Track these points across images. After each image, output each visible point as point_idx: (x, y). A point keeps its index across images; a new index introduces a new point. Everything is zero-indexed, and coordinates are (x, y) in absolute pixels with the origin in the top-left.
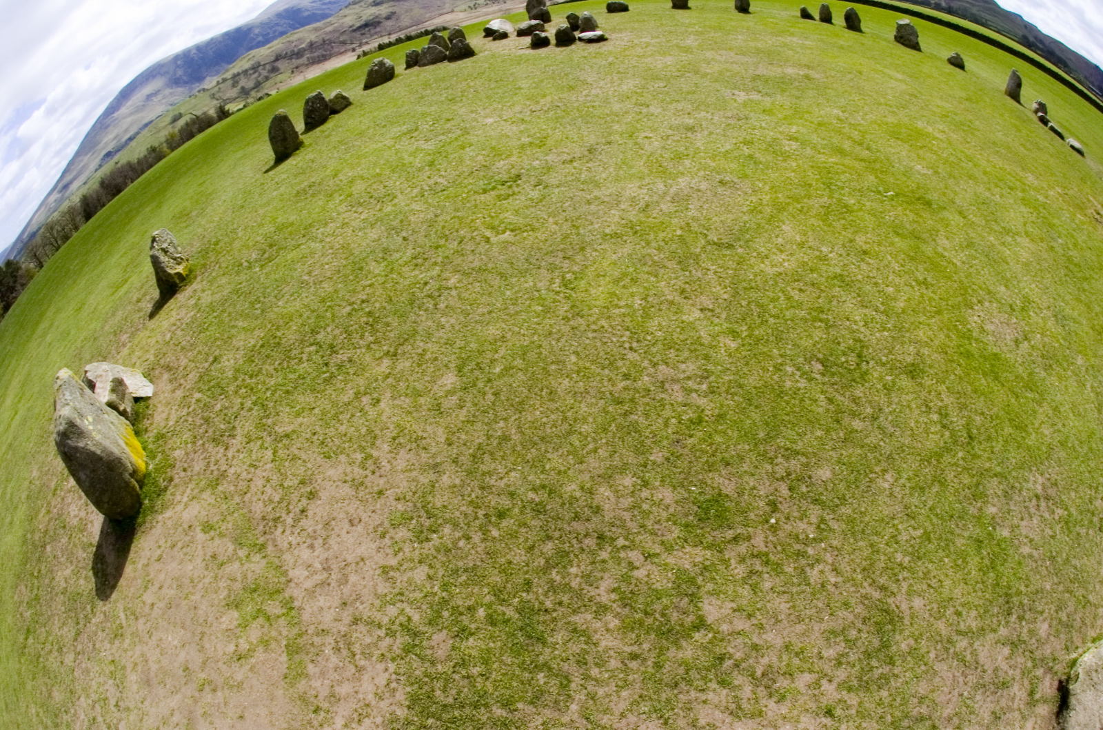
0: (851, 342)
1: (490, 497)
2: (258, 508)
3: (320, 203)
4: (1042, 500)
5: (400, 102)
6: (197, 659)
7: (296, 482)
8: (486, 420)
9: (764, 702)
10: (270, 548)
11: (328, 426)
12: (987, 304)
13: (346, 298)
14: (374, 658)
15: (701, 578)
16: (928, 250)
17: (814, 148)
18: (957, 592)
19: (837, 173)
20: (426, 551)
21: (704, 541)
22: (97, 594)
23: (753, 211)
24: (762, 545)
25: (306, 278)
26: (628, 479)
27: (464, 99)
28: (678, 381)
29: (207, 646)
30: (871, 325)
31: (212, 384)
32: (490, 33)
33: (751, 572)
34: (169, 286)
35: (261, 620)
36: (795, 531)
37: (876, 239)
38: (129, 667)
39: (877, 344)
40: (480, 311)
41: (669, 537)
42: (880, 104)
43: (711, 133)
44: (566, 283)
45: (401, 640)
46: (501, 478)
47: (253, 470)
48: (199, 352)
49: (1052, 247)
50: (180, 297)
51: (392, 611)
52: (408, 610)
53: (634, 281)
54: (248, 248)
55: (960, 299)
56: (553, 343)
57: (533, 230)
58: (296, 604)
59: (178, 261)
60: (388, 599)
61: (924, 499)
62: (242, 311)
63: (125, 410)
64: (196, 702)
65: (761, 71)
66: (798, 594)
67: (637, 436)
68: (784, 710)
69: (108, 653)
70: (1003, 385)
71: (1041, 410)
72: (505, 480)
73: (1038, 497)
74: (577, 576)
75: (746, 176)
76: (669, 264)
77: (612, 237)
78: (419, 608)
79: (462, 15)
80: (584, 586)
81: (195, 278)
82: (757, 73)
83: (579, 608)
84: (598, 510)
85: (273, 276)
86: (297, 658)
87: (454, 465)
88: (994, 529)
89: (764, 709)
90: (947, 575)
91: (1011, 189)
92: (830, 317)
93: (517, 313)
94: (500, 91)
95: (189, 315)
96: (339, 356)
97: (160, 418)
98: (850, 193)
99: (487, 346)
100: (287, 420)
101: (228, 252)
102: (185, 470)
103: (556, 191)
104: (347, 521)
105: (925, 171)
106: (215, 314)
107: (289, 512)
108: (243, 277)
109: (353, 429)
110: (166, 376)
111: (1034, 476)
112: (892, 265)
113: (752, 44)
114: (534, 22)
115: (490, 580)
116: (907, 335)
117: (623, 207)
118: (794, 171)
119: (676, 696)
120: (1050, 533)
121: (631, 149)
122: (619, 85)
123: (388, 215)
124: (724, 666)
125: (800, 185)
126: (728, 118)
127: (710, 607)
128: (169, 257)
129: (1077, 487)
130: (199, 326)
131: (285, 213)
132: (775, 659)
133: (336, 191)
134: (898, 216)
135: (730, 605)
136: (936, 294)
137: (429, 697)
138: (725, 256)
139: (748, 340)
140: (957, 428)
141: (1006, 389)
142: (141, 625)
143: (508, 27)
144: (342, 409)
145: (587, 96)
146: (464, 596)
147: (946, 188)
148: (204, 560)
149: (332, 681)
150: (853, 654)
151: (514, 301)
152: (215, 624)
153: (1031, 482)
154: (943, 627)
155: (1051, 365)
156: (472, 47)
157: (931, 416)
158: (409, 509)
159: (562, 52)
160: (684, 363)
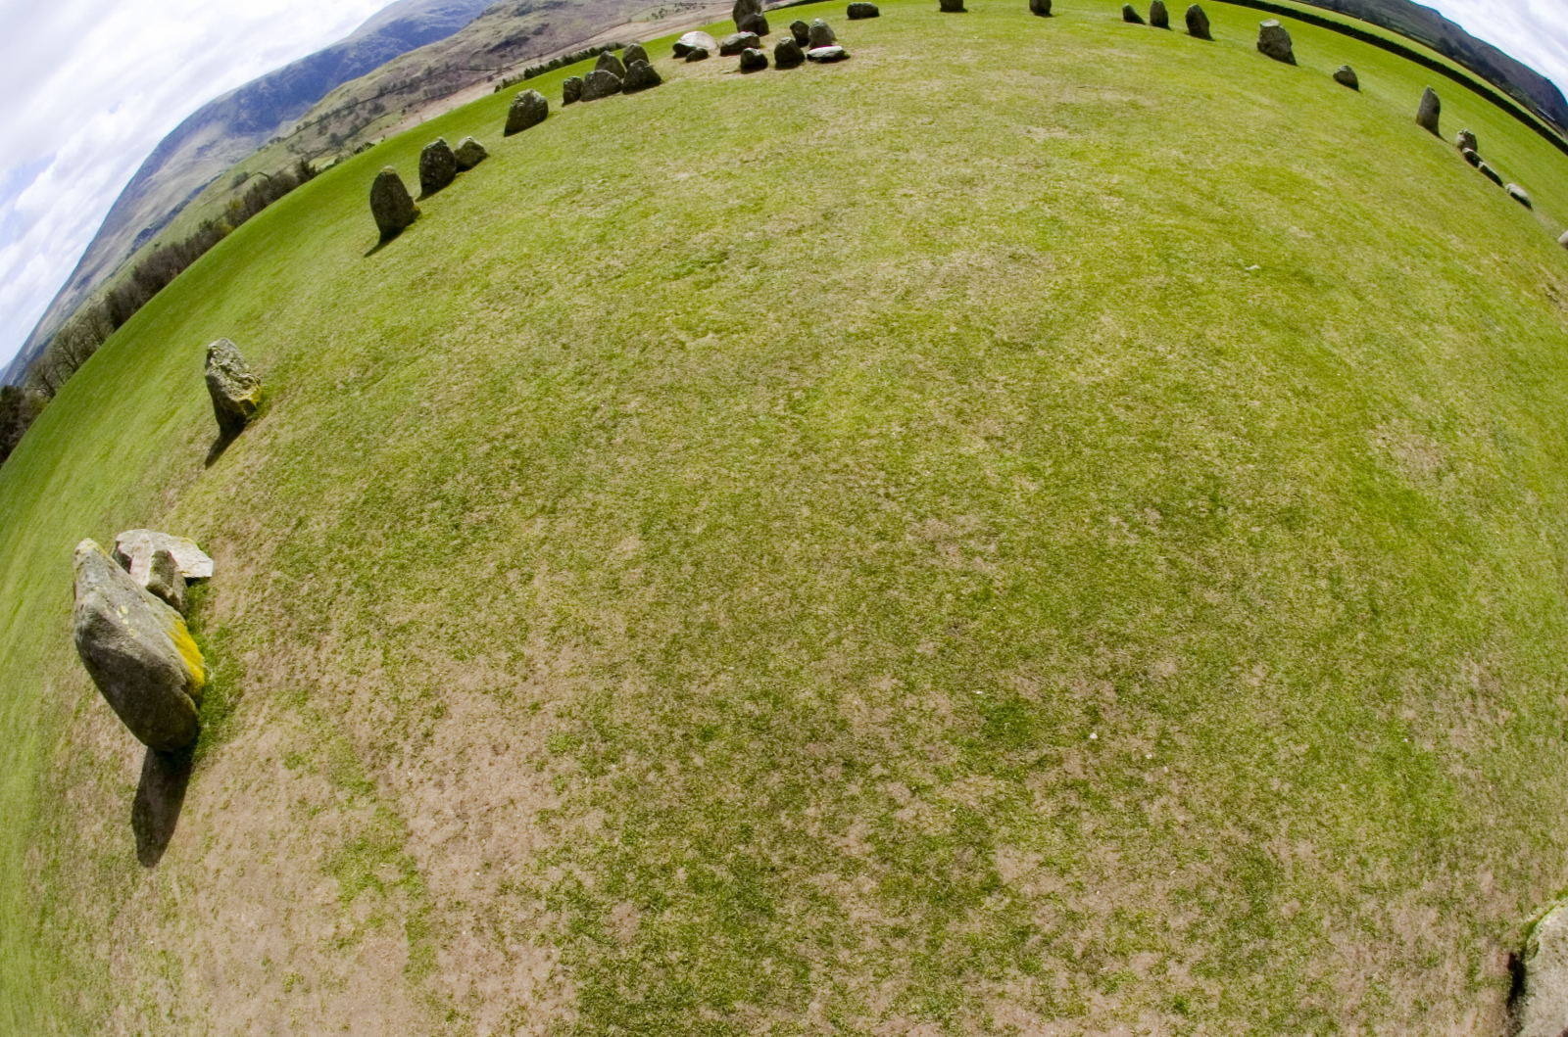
0: (1201, 479)
1: (690, 710)
2: (364, 732)
3: (445, 298)
4: (1479, 698)
5: (556, 152)
6: (280, 947)
7: (417, 694)
8: (683, 602)
9: (1086, 993)
10: (382, 788)
11: (460, 613)
12: (1395, 421)
13: (484, 431)
14: (531, 941)
15: (992, 819)
16: (1310, 347)
17: (1145, 205)
18: (1360, 832)
19: (1178, 240)
20: (600, 789)
21: (996, 768)
22: (139, 858)
23: (1057, 297)
24: (1079, 770)
25: (426, 404)
26: (885, 681)
27: (647, 146)
28: (955, 540)
29: (296, 928)
30: (1229, 455)
31: (296, 557)
32: (682, 51)
33: (1063, 809)
34: (233, 420)
35: (371, 890)
36: (1125, 750)
37: (1234, 332)
38: (187, 960)
39: (1239, 482)
40: (672, 446)
41: (946, 763)
42: (1237, 141)
43: (997, 188)
44: (793, 405)
45: (569, 915)
46: (706, 684)
47: (355, 678)
48: (278, 513)
49: (1487, 339)
50: (249, 435)
51: (555, 874)
52: (577, 872)
53: (891, 399)
54: (344, 363)
56: (777, 489)
57: (746, 330)
58: (420, 866)
59: (246, 384)
60: (549, 857)
61: (1309, 700)
62: (337, 453)
63: (173, 597)
64: (281, 1007)
65: (1068, 97)
66: (1132, 839)
67: (898, 619)
68: (1115, 1005)
69: (157, 940)
70: (1420, 536)
71: (1476, 570)
72: (712, 686)
73: (1472, 693)
74: (815, 819)
75: (1047, 247)
76: (940, 375)
77: (858, 338)
78: (594, 869)
79: (642, 27)
80: (825, 833)
81: (270, 407)
82: (1062, 100)
83: (819, 865)
84: (843, 726)
85: (379, 403)
86: (423, 943)
87: (638, 666)
88: (1411, 740)
89: (1086, 1004)
90: (1345, 808)
91: (1428, 257)
92: (1170, 445)
93: (725, 449)
94: (697, 134)
95: (261, 461)
96: (474, 515)
97: (224, 607)
98: (1196, 268)
99: (683, 496)
100: (402, 607)
101: (315, 369)
102: (259, 680)
103: (779, 274)
104: (489, 747)
105: (1304, 235)
106: (299, 458)
107: (407, 737)
108: (337, 405)
109: (496, 617)
110: (231, 547)
111: (1468, 664)
112: (1258, 369)
113: (1054, 60)
114: (744, 35)
115: (693, 827)
116: (1282, 468)
117: (873, 294)
118: (1116, 238)
119: (960, 988)
120: (1493, 745)
121: (884, 212)
122: (866, 122)
123: (541, 314)
124: (1028, 943)
125: (1125, 258)
126: (1021, 165)
127: (1007, 860)
128: (232, 378)
129: (1531, 678)
130: (277, 475)
131: (395, 312)
132: (1100, 933)
133: (466, 280)
134: (1266, 298)
135: (1034, 857)
136: (1321, 408)
137: (609, 995)
138: (1019, 361)
139: (1053, 480)
140: (1355, 599)
141: (1424, 541)
142: (202, 901)
143: (708, 43)
144: (479, 590)
145: (821, 138)
146: (656, 851)
147: (1334, 258)
148: (290, 806)
149: (472, 974)
150: (1212, 923)
151: (721, 432)
152: (306, 898)
153: (1464, 672)
154: (1340, 883)
155: (1487, 506)
156: (657, 72)
157: (1317, 582)
158: (576, 730)
159: (785, 77)
160: (962, 514)
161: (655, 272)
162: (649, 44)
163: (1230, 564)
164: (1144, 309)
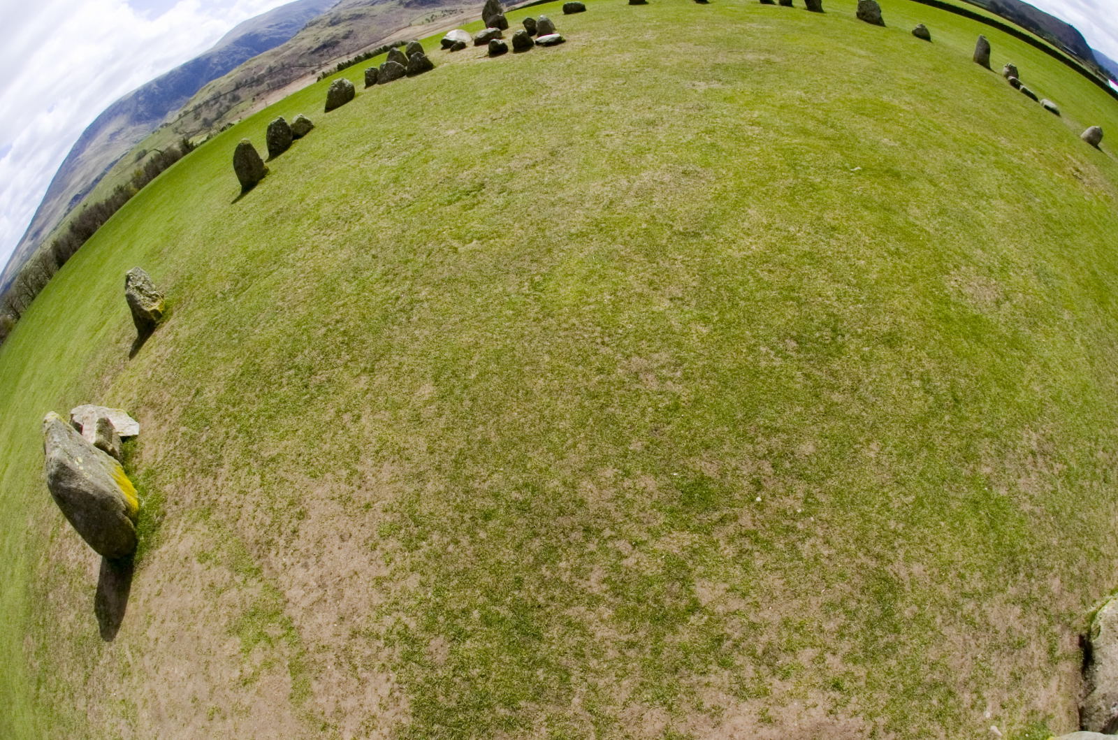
0: (824, 317)
1: (475, 500)
3: (289, 229)
4: (1038, 456)
5: (362, 121)
6: (206, 688)
7: (286, 504)
8: (465, 426)
9: (768, 680)
10: (266, 572)
11: (311, 445)
12: (963, 268)
13: (321, 319)
14: (375, 670)
15: (691, 562)
16: (899, 220)
17: (777, 131)
18: (958, 555)
19: (802, 153)
20: (417, 559)
21: (691, 526)
22: (102, 636)
23: (717, 198)
24: (750, 523)
25: (280, 303)
26: (609, 471)
27: (425, 113)
28: (652, 370)
29: (213, 674)
30: (844, 299)
31: (196, 416)
32: (447, 45)
33: (741, 551)
34: (146, 324)
35: (263, 643)
36: (782, 508)
37: (844, 215)
38: (140, 705)
39: (852, 317)
40: (452, 320)
41: (655, 524)
42: (844, 82)
43: (672, 125)
44: (534, 286)
45: (400, 649)
46: (484, 481)
47: (242, 496)
48: (182, 387)
49: (1030, 207)
50: (158, 335)
51: (389, 621)
52: (404, 618)
53: (603, 277)
54: (221, 279)
55: (935, 265)
56: (526, 344)
57: (499, 237)
58: (296, 623)
59: (154, 298)
60: (384, 609)
61: (912, 465)
62: (220, 342)
63: (113, 450)
64: (207, 731)
65: (720, 59)
66: (791, 569)
67: (615, 428)
68: (790, 687)
69: (118, 693)
70: (986, 346)
71: (1029, 368)
72: (488, 483)
73: (1033, 454)
74: (566, 570)
75: (708, 165)
76: (636, 258)
77: (578, 237)
78: (416, 615)
79: (419, 29)
80: (574, 579)
81: (172, 314)
82: (717, 62)
83: (572, 601)
84: (581, 503)
85: (248, 305)
86: (301, 677)
87: (437, 472)
88: (990, 488)
89: (769, 687)
90: (945, 539)
91: (982, 153)
92: (801, 295)
93: (489, 319)
94: (460, 102)
95: (168, 351)
96: (318, 377)
97: (148, 455)
98: (816, 172)
99: (461, 354)
100: (271, 444)
101: (201, 285)
102: (176, 504)
103: (521, 195)
104: (337, 537)
105: (892, 144)
106: (194, 348)
107: (281, 534)
108: (218, 309)
109: (337, 446)
110: (151, 413)
111: (1028, 433)
112: (862, 239)
113: (711, 34)
114: (491, 30)
115: (482, 581)
116: (882, 305)
117: (587, 206)
118: (757, 155)
119: (677, 681)
120: (1051, 488)
121: (593, 148)
122: (578, 87)
123: (357, 234)
124: (723, 647)
125: (765, 169)
126: (688, 109)
127: (703, 589)
128: (144, 295)
129: (1076, 440)
130: (179, 360)
131: (255, 241)
132: (774, 636)
133: (303, 215)
134: (866, 189)
135: (723, 586)
136: (909, 263)
137: (432, 703)
138: (691, 244)
139: (720, 325)
140: (941, 392)
141: (989, 349)
142: (147, 661)
143: (465, 37)
144: (324, 429)
145: (546, 99)
146: (457, 599)
147: (915, 158)
148: (203, 589)
149: (337, 696)
150: (855, 625)
151: (485, 308)
152: (218, 652)
153: (1025, 439)
154: (946, 591)
155: (1035, 323)
156: (431, 60)
157: (913, 382)
158: (397, 520)
159: (520, 58)
160: (656, 352)
161: (435, 200)
162: (421, 41)
163: (849, 374)
164: (778, 203)
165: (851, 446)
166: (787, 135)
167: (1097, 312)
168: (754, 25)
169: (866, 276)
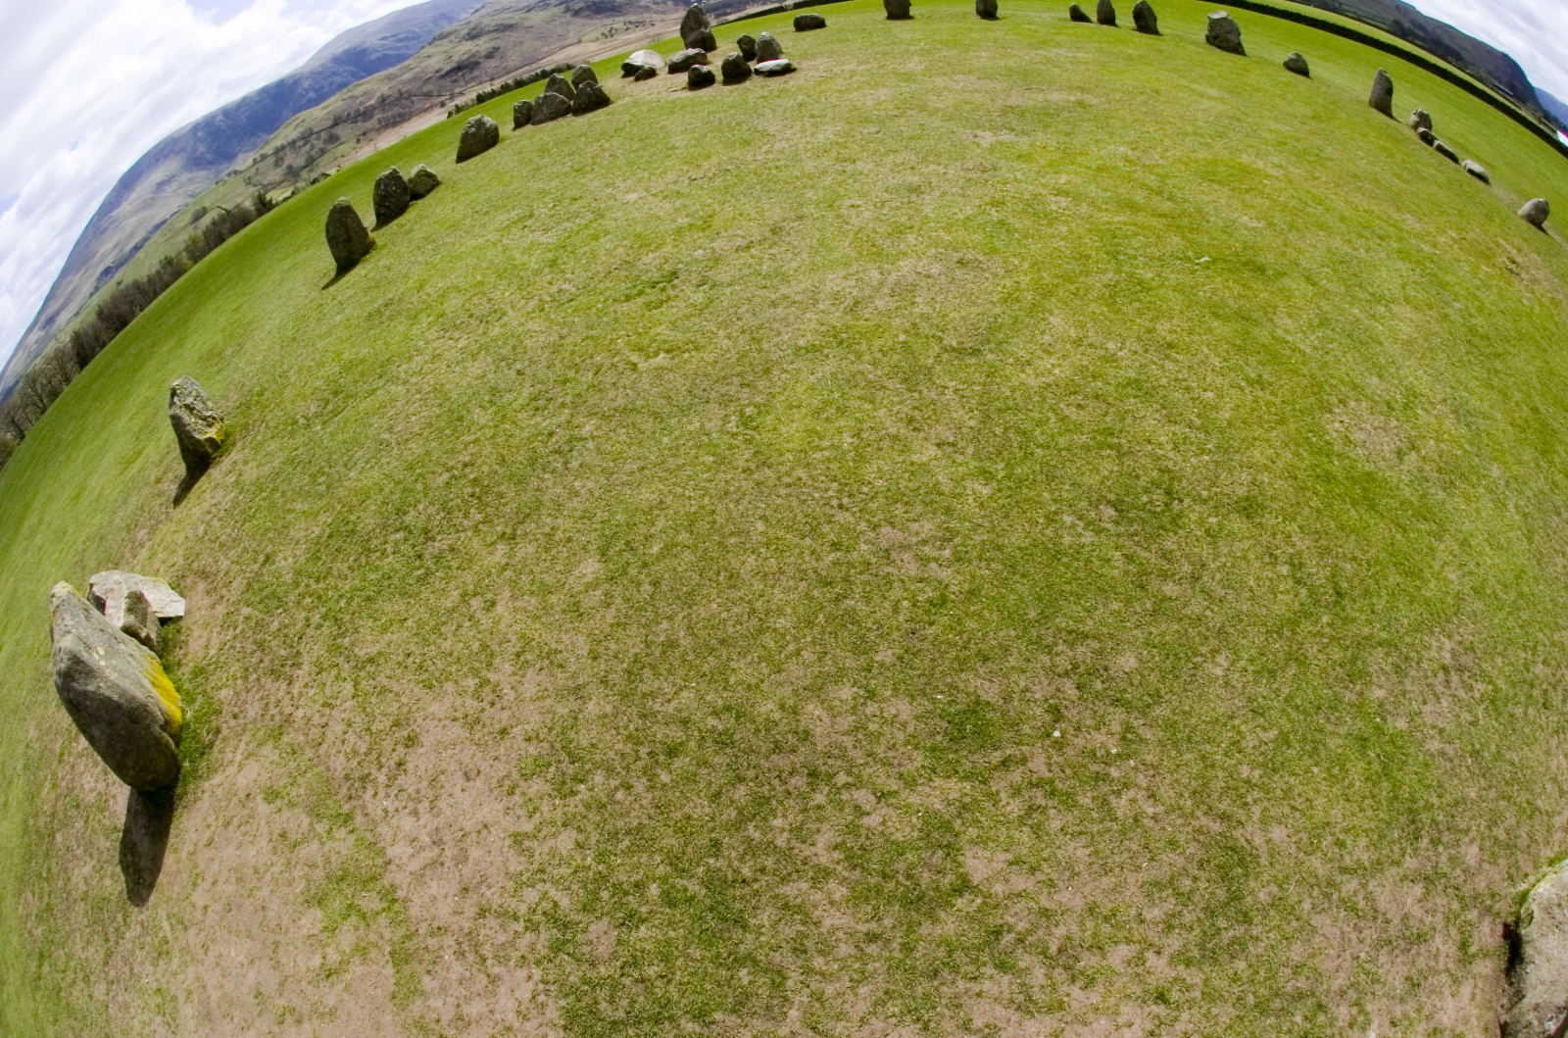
0: (1155, 473)
1: (655, 728)
2: (339, 764)
3: (401, 328)
4: (1453, 673)
5: (507, 178)
6: (274, 980)
7: (388, 724)
8: (643, 620)
9: (1065, 988)
10: (359, 819)
11: (426, 642)
12: (1352, 404)
13: (442, 461)
14: (512, 963)
15: (959, 822)
16: (1262, 335)
17: (1092, 204)
18: (1336, 814)
19: (1127, 237)
20: (571, 809)
21: (960, 770)
22: (129, 898)
23: (1007, 300)
24: (1044, 768)
25: (386, 436)
26: (846, 690)
27: (596, 168)
28: (909, 547)
29: (284, 960)
30: (1183, 448)
31: (264, 593)
32: (630, 71)
33: (1030, 807)
34: (198, 458)
35: (353, 919)
36: (1089, 746)
37: (1185, 326)
38: (182, 996)
39: (1194, 474)
40: (627, 468)
41: (910, 768)
42: (1187, 134)
44: (745, 421)
45: (547, 935)
46: (669, 701)
47: (328, 711)
48: (245, 550)
49: (1446, 316)
50: (215, 473)
51: (531, 895)
52: (553, 892)
53: (841, 411)
54: (305, 398)
56: (731, 506)
57: (697, 349)
58: (400, 894)
59: (209, 422)
60: (524, 878)
61: (1275, 686)
62: (301, 488)
63: (148, 638)
65: (1013, 101)
66: (1101, 834)
67: (855, 628)
68: (1095, 999)
69: (151, 978)
70: (1383, 516)
71: (1442, 547)
72: (674, 703)
73: (1445, 669)
74: (783, 830)
75: (994, 251)
76: (889, 384)
77: (808, 351)
78: (569, 889)
79: (593, 47)
80: (793, 843)
81: (234, 444)
82: (1008, 103)
83: (790, 875)
84: (806, 736)
85: (340, 437)
86: (407, 970)
87: (602, 687)
88: (1384, 719)
89: (1065, 999)
90: (1318, 792)
91: (1381, 238)
92: (1123, 441)
93: (680, 468)
94: (647, 153)
95: (228, 498)
96: (437, 544)
97: (197, 646)
98: (1146, 264)
99: (640, 517)
100: (370, 638)
101: (276, 404)
102: (235, 717)
103: (729, 290)
104: (460, 773)
105: (1254, 224)
106: (264, 494)
107: (380, 767)
108: (300, 440)
109: (461, 644)
110: (201, 586)
111: (1439, 641)
112: (1211, 360)
113: (1001, 63)
114: (692, 51)
115: (664, 843)
116: (1237, 457)
117: (821, 307)
118: (1064, 238)
119: (937, 989)
120: (1469, 718)
121: (831, 225)
122: (813, 134)
123: (495, 340)
124: (1003, 942)
125: (1075, 259)
126: (968, 170)
127: (976, 861)
128: (196, 415)
129: (1506, 649)
130: (243, 512)
131: (353, 346)
132: (1075, 928)
133: (422, 310)
134: (1217, 290)
135: (1003, 857)
136: (1276, 396)
137: (591, 1012)
138: (968, 366)
139: (1006, 483)
140: (1318, 583)
141: (1388, 521)
142: (193, 938)
143: (656, 61)
144: (443, 619)
145: (768, 152)
146: (628, 868)
147: (1286, 245)
148: (271, 840)
149: (457, 998)
150: (1189, 912)
151: (675, 451)
152: (292, 930)
153: (1434, 649)
154: (1319, 865)
155: (1452, 482)
156: (606, 92)
157: (1278, 568)
158: (544, 752)
159: (732, 92)
160: (916, 521)
161: (607, 294)
162: (597, 64)
165: (1189, 660)
166: (1107, 210)
167: (1538, 465)
168: (1062, 51)
169: (1215, 415)
